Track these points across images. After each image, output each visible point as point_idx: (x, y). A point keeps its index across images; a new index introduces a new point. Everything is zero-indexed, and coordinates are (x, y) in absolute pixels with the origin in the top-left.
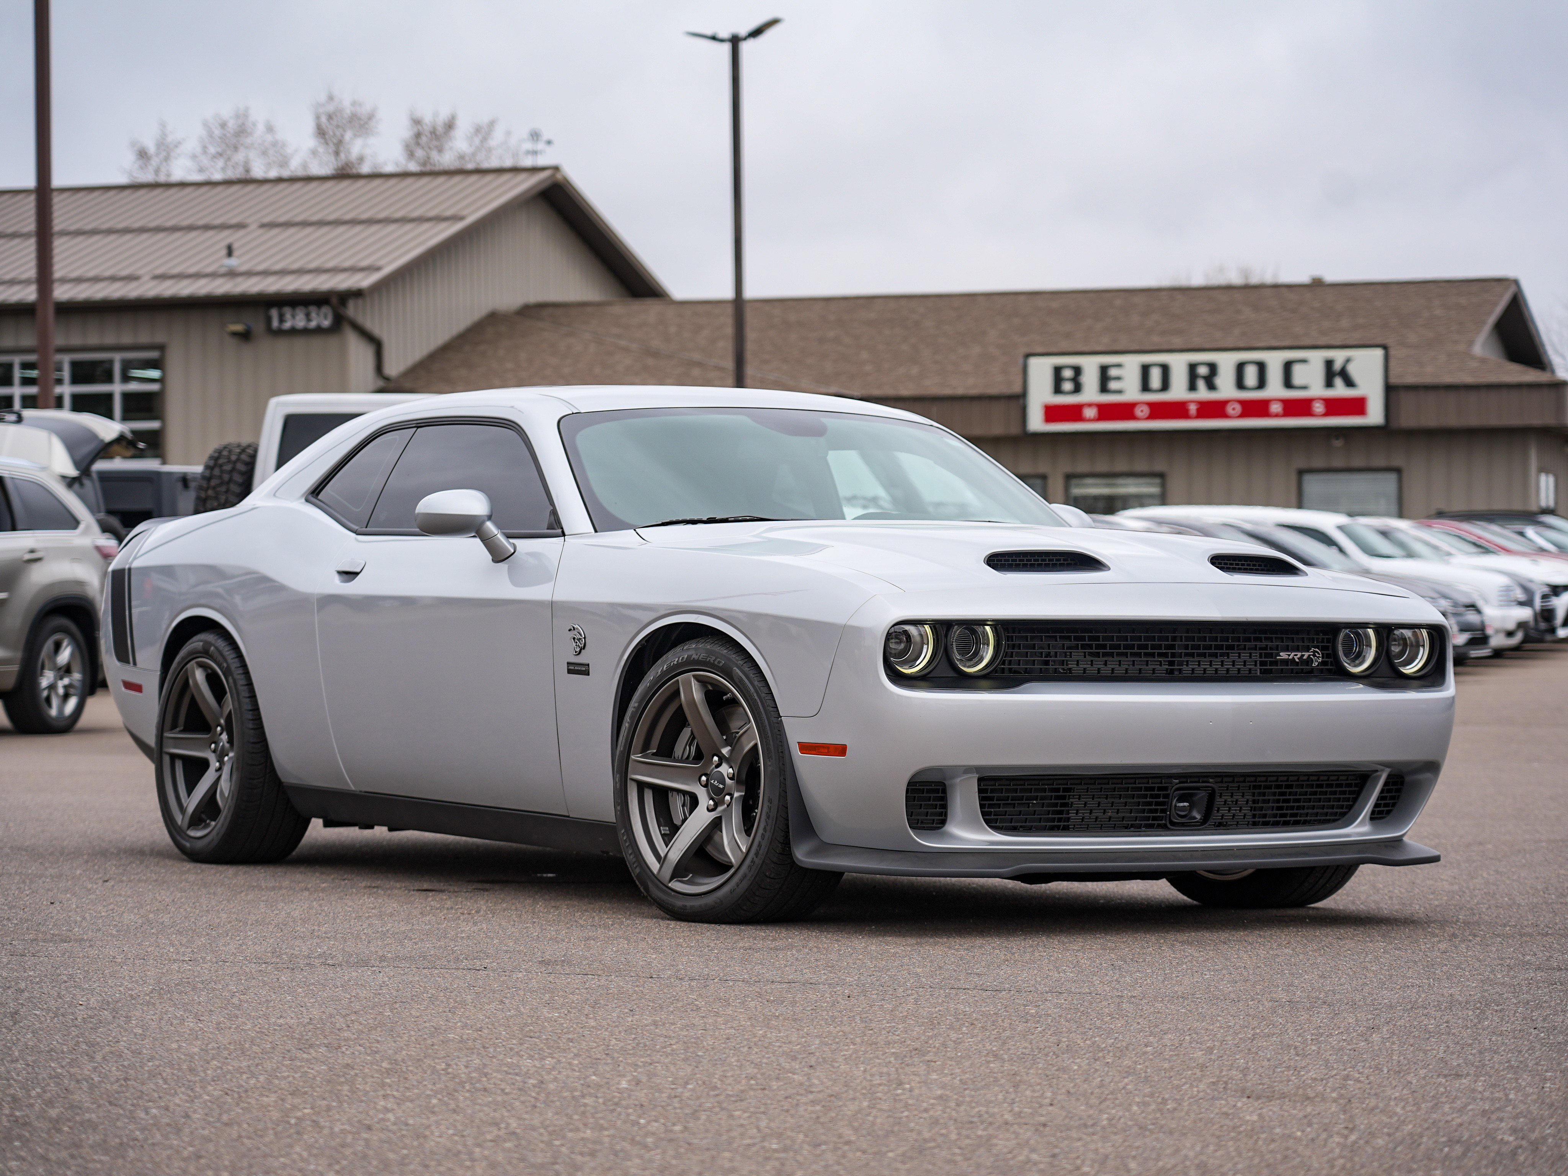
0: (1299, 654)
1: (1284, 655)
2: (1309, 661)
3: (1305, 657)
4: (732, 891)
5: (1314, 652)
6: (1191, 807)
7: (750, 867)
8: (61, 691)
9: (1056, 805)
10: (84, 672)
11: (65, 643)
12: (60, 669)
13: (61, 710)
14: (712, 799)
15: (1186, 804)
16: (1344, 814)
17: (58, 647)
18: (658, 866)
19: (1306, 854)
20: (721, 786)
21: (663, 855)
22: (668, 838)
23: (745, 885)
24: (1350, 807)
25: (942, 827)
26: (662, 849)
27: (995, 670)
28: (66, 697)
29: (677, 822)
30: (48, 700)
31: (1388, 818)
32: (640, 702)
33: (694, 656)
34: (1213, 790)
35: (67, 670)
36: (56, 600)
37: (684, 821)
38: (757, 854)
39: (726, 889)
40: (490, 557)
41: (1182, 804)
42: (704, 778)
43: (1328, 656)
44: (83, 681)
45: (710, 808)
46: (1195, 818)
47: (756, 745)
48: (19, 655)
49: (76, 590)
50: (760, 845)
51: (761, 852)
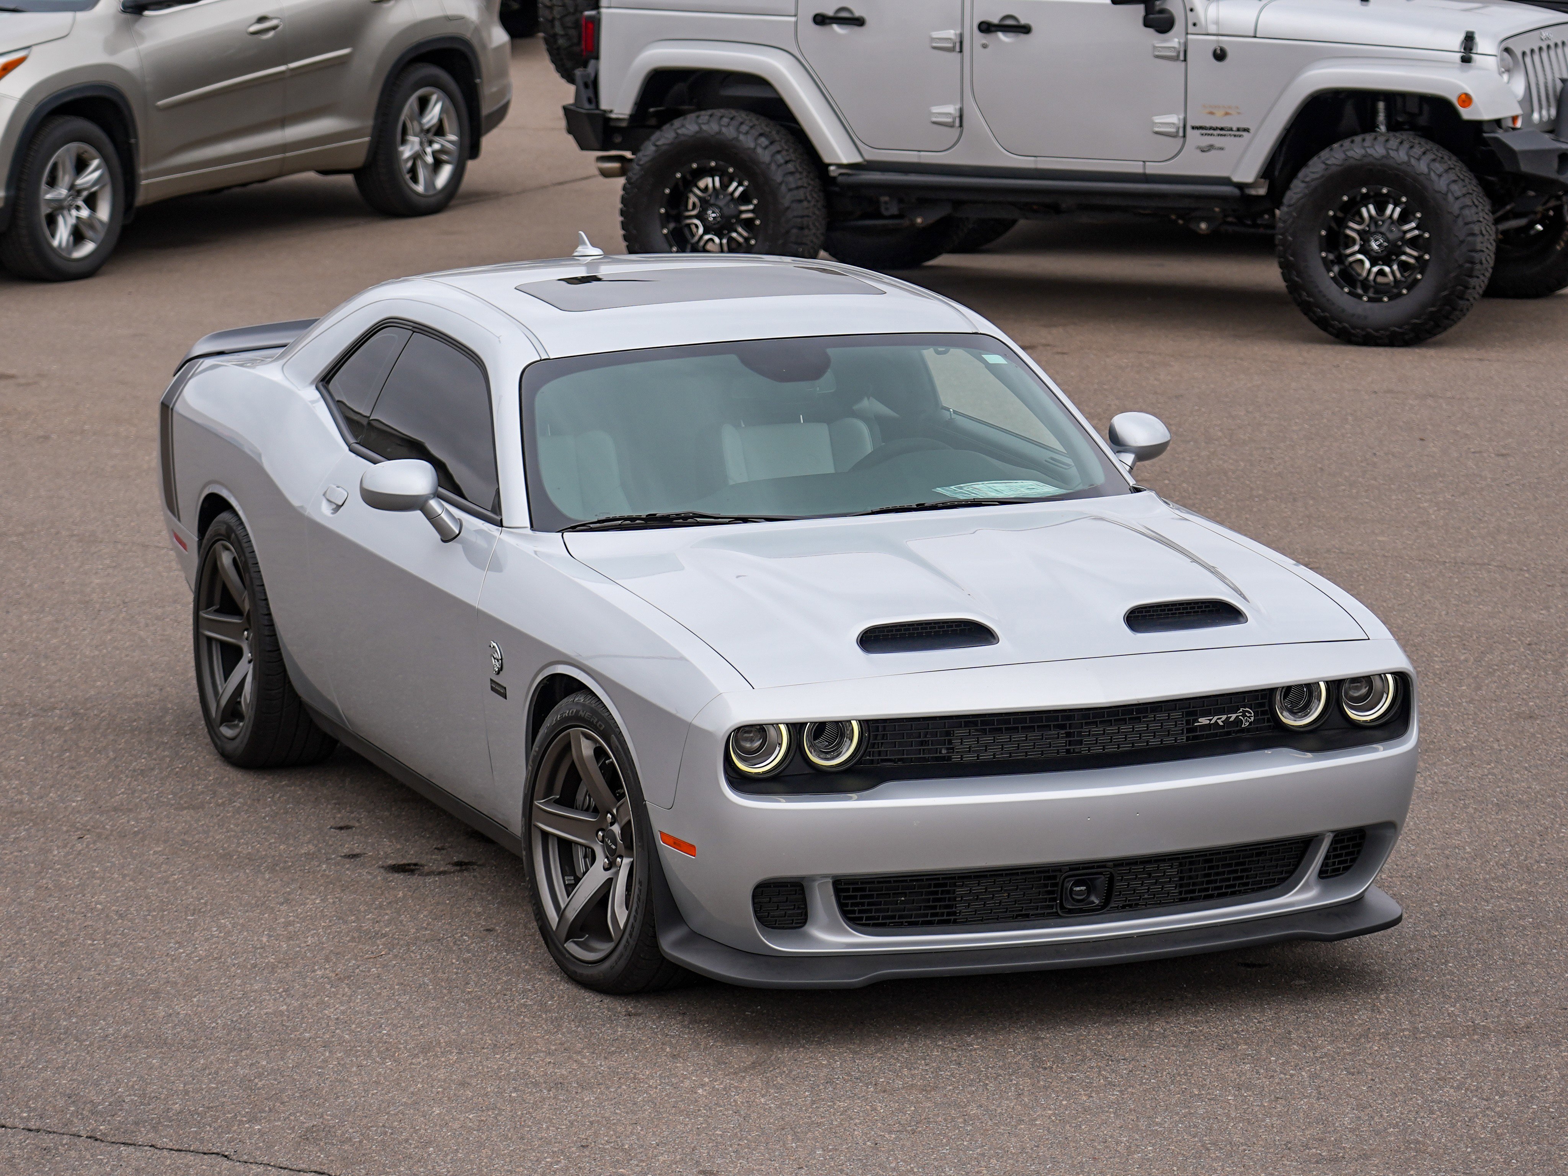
0: (1224, 717)
1: (1204, 721)
2: (1238, 722)
3: (1231, 719)
4: (612, 968)
5: (1244, 712)
6: (1089, 892)
7: (625, 947)
8: (430, 159)
9: (928, 901)
10: (461, 135)
11: (434, 98)
12: (428, 131)
13: (430, 184)
14: (607, 857)
15: (1083, 888)
16: (1284, 880)
17: (423, 104)
18: (557, 919)
19: (1220, 936)
20: (614, 847)
21: (563, 906)
22: (570, 889)
23: (623, 963)
24: (1291, 872)
25: (801, 927)
26: (563, 901)
27: (859, 762)
28: (438, 164)
29: (579, 875)
30: (413, 171)
31: (1347, 874)
32: (540, 747)
33: (581, 713)
34: (1111, 874)
35: (439, 130)
36: (419, 45)
37: (584, 874)
38: (631, 935)
39: (607, 965)
40: (437, 536)
41: (1078, 889)
42: (600, 833)
43: (1264, 713)
44: (460, 144)
45: (606, 866)
46: (1093, 902)
47: (630, 821)
48: (370, 123)
49: (450, 30)
50: (633, 927)
51: (634, 934)
